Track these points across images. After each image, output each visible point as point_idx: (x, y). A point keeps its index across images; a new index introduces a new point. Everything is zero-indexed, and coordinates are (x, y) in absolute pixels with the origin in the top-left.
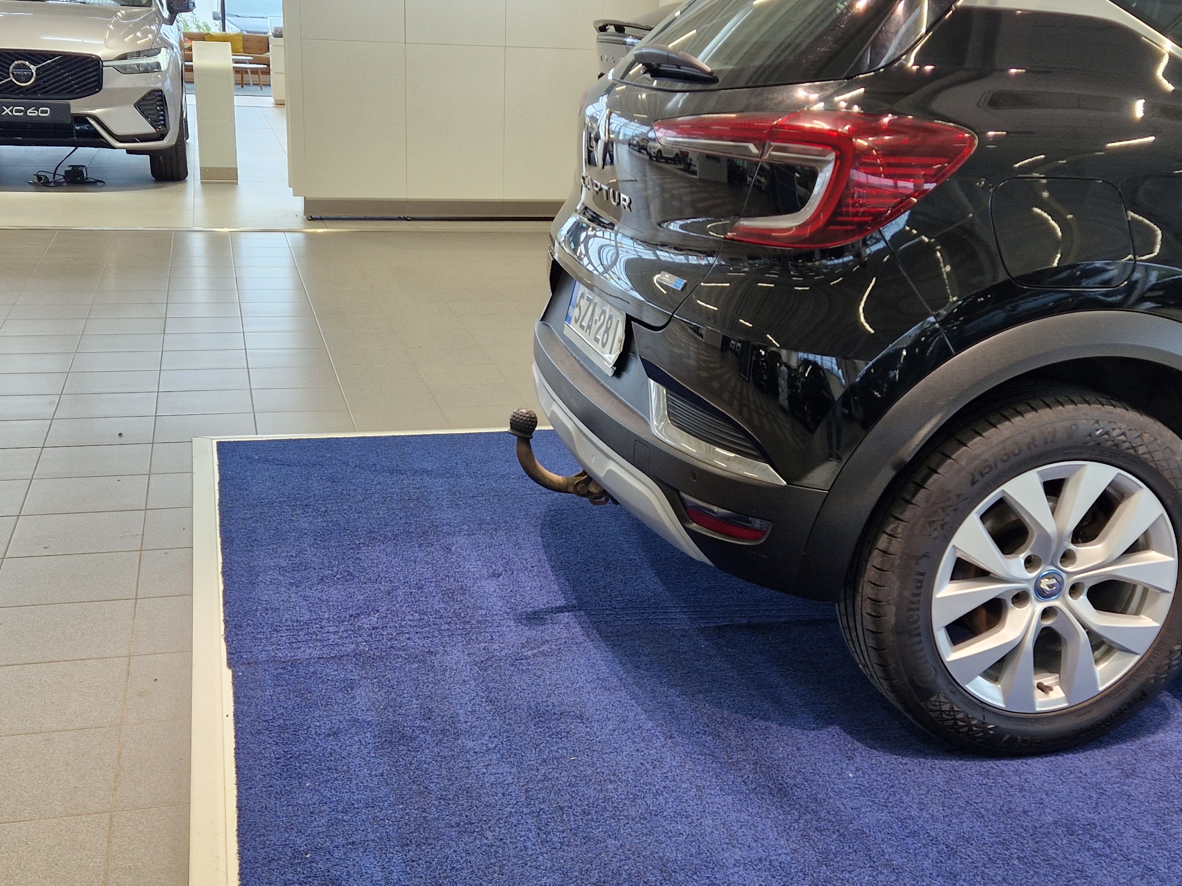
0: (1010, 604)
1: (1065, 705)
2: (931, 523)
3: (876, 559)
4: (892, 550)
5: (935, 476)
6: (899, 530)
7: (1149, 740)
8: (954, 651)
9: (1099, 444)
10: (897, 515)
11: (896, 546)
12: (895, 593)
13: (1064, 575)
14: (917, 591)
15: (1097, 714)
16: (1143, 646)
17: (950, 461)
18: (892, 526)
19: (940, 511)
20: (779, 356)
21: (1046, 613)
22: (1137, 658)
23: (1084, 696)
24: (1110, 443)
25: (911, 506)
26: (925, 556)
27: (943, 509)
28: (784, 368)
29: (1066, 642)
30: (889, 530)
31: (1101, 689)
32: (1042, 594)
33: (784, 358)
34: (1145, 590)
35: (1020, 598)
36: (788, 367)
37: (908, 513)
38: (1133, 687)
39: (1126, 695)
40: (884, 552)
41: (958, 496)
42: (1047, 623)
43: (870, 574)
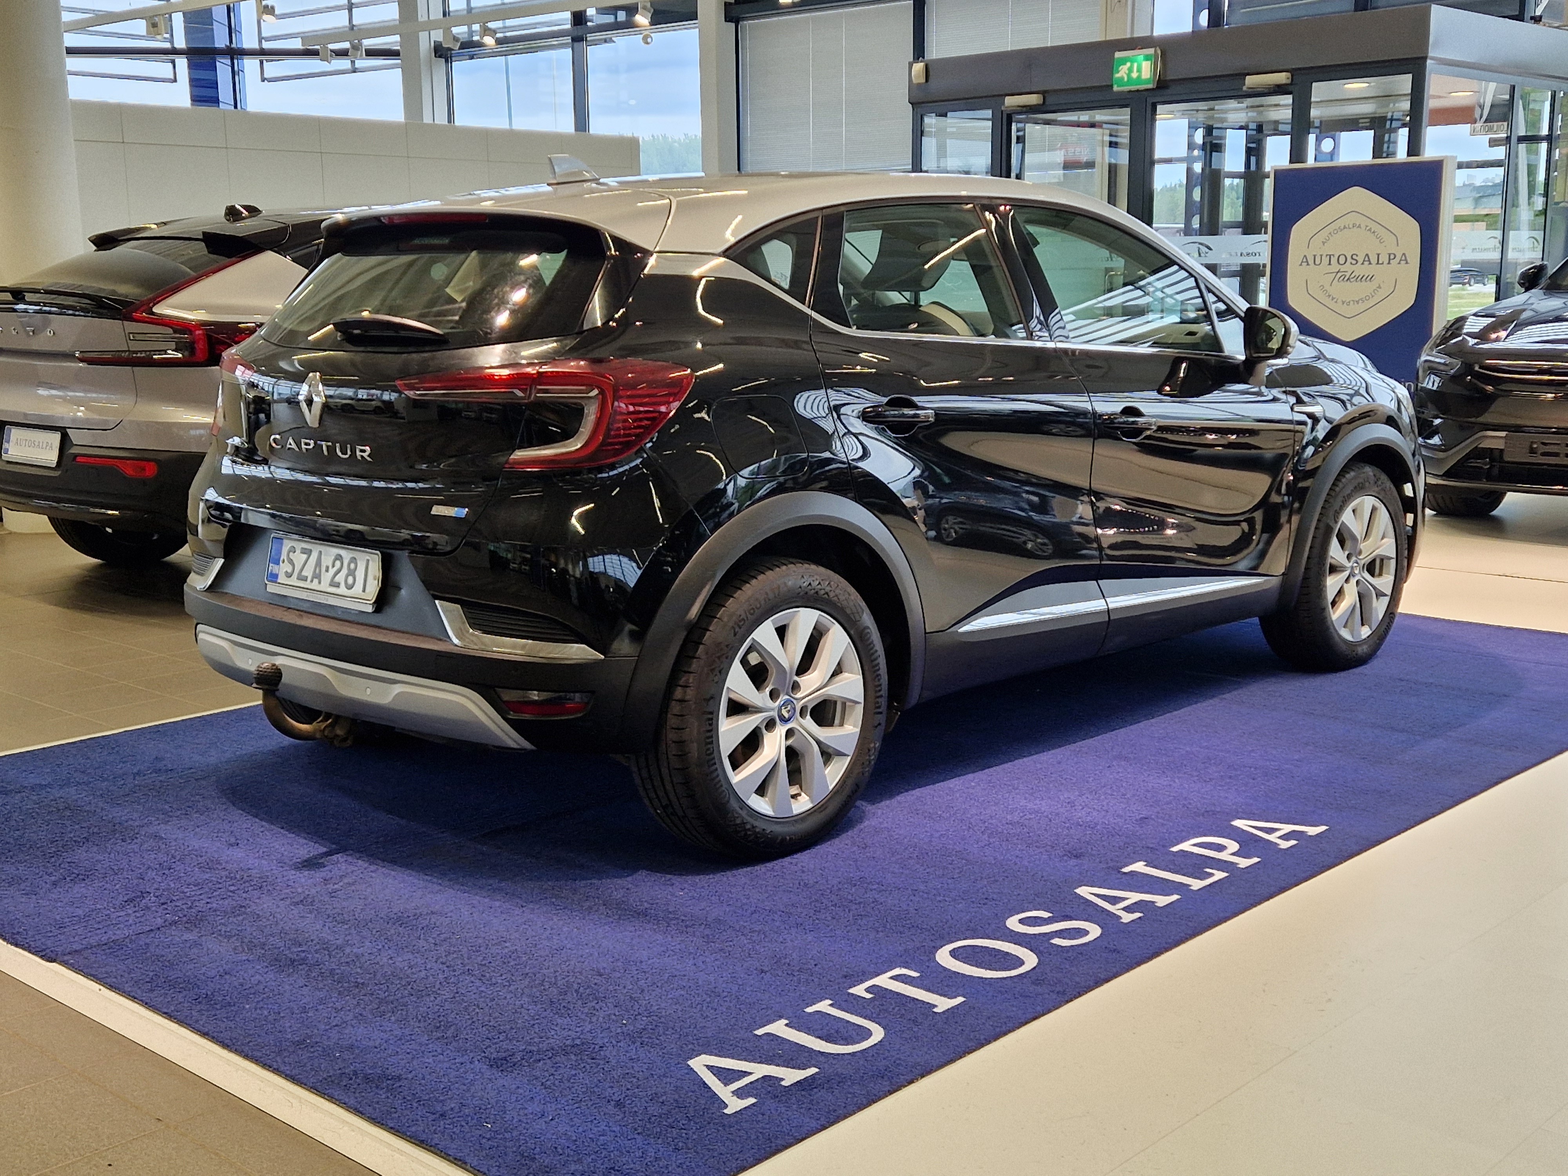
0: (764, 731)
1: (811, 805)
2: (712, 670)
3: (675, 708)
4: (687, 698)
5: (708, 633)
6: (691, 681)
7: (862, 827)
8: (736, 775)
9: (806, 593)
10: (686, 669)
11: (690, 694)
12: (695, 732)
13: (795, 702)
14: (710, 728)
15: (831, 809)
16: (850, 748)
17: (716, 620)
18: (683, 679)
19: (717, 660)
20: (567, 571)
21: (789, 733)
22: (849, 758)
23: (821, 796)
24: (813, 591)
25: (695, 660)
26: (712, 698)
27: (719, 658)
28: (572, 579)
29: (803, 756)
30: (681, 682)
31: (831, 788)
32: (784, 720)
33: (571, 572)
34: (844, 705)
35: (770, 725)
36: (576, 578)
37: (695, 665)
38: (850, 782)
39: (847, 791)
40: (681, 701)
41: (727, 646)
42: (790, 742)
43: (672, 721)
